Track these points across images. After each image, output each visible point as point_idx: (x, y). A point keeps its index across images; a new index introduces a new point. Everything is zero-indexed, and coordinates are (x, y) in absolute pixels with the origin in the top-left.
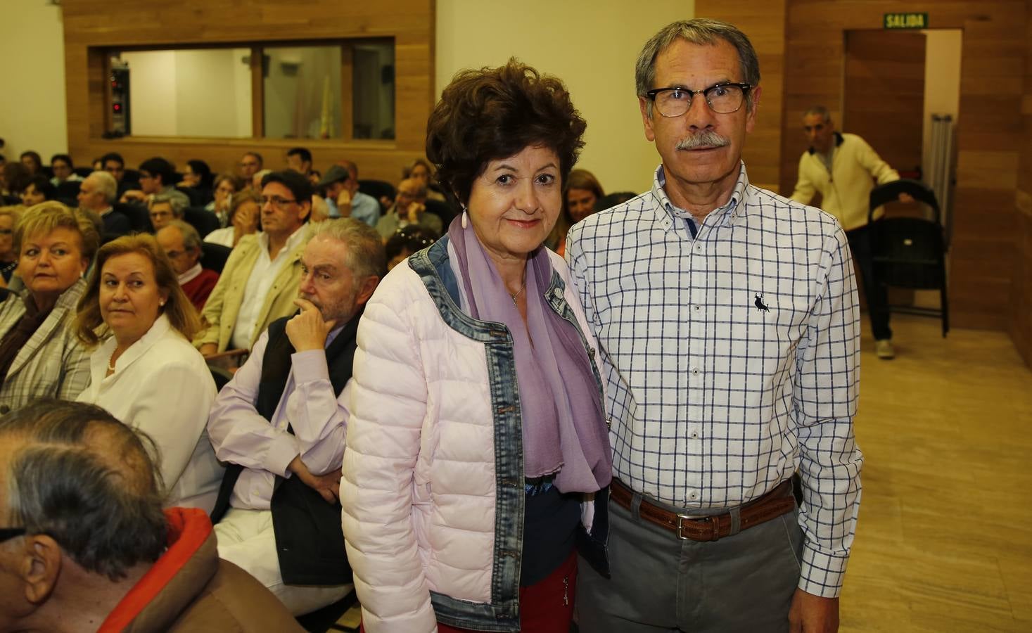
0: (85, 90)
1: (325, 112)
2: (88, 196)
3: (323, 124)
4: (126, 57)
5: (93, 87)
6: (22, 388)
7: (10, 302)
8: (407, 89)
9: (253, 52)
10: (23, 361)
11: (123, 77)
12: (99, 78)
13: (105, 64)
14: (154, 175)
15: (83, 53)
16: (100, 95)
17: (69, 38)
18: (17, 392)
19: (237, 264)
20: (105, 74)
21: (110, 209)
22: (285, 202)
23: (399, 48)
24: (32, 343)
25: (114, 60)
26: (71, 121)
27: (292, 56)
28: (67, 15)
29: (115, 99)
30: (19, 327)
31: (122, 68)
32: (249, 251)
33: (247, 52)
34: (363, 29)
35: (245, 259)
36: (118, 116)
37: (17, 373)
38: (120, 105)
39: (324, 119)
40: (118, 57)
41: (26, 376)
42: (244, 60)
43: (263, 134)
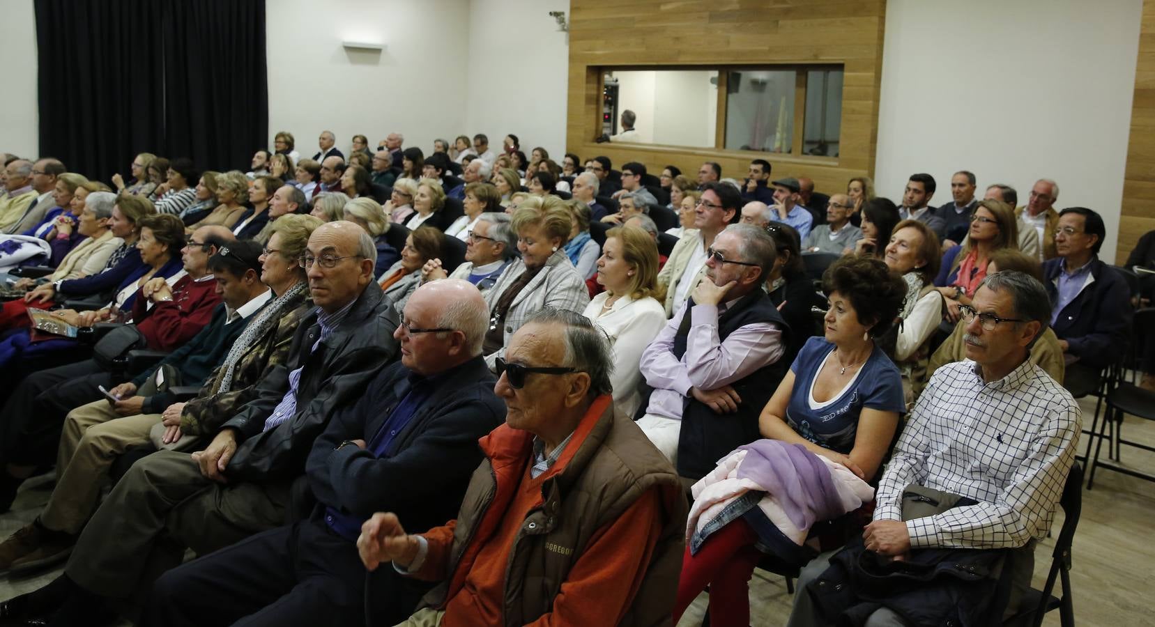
0: (583, 102)
1: (779, 129)
2: (582, 189)
3: (777, 141)
4: (616, 74)
5: (589, 100)
6: (520, 316)
7: (517, 262)
8: (853, 112)
9: (720, 74)
10: (521, 299)
11: (613, 91)
12: (594, 92)
13: (599, 81)
14: (635, 174)
15: (584, 71)
16: (594, 106)
17: (572, 58)
18: (517, 318)
19: (680, 251)
20: (599, 89)
21: (594, 201)
22: (712, 206)
23: (846, 74)
24: (528, 288)
25: (606, 76)
26: (570, 127)
27: (761, 75)
28: (572, 40)
29: (606, 110)
30: (521, 279)
31: (613, 83)
32: (689, 242)
33: (715, 74)
34: (816, 56)
35: (687, 248)
36: (607, 124)
37: (518, 305)
38: (609, 115)
39: (778, 135)
40: (611, 75)
41: (522, 307)
42: (713, 81)
43: (725, 146)
